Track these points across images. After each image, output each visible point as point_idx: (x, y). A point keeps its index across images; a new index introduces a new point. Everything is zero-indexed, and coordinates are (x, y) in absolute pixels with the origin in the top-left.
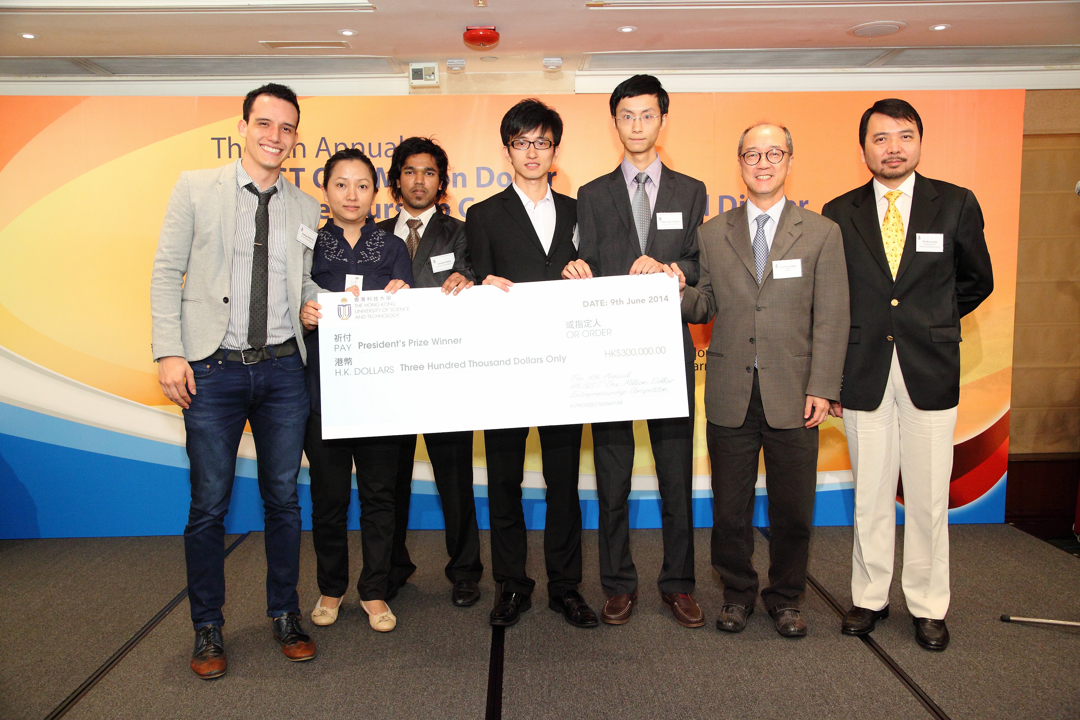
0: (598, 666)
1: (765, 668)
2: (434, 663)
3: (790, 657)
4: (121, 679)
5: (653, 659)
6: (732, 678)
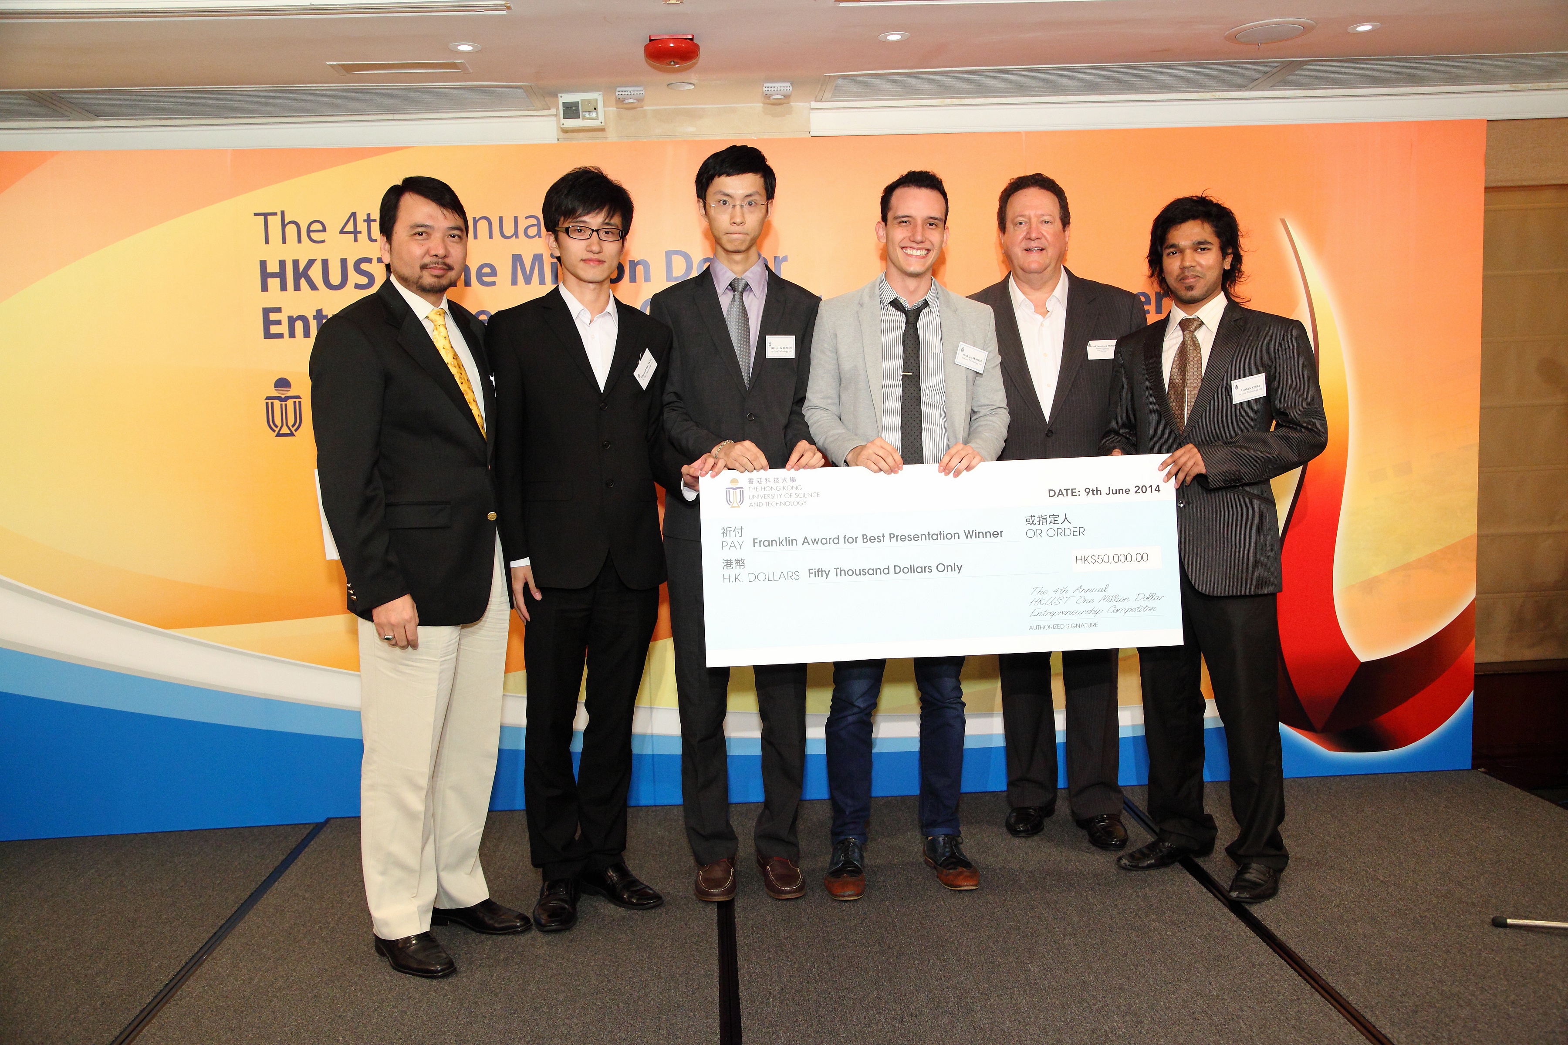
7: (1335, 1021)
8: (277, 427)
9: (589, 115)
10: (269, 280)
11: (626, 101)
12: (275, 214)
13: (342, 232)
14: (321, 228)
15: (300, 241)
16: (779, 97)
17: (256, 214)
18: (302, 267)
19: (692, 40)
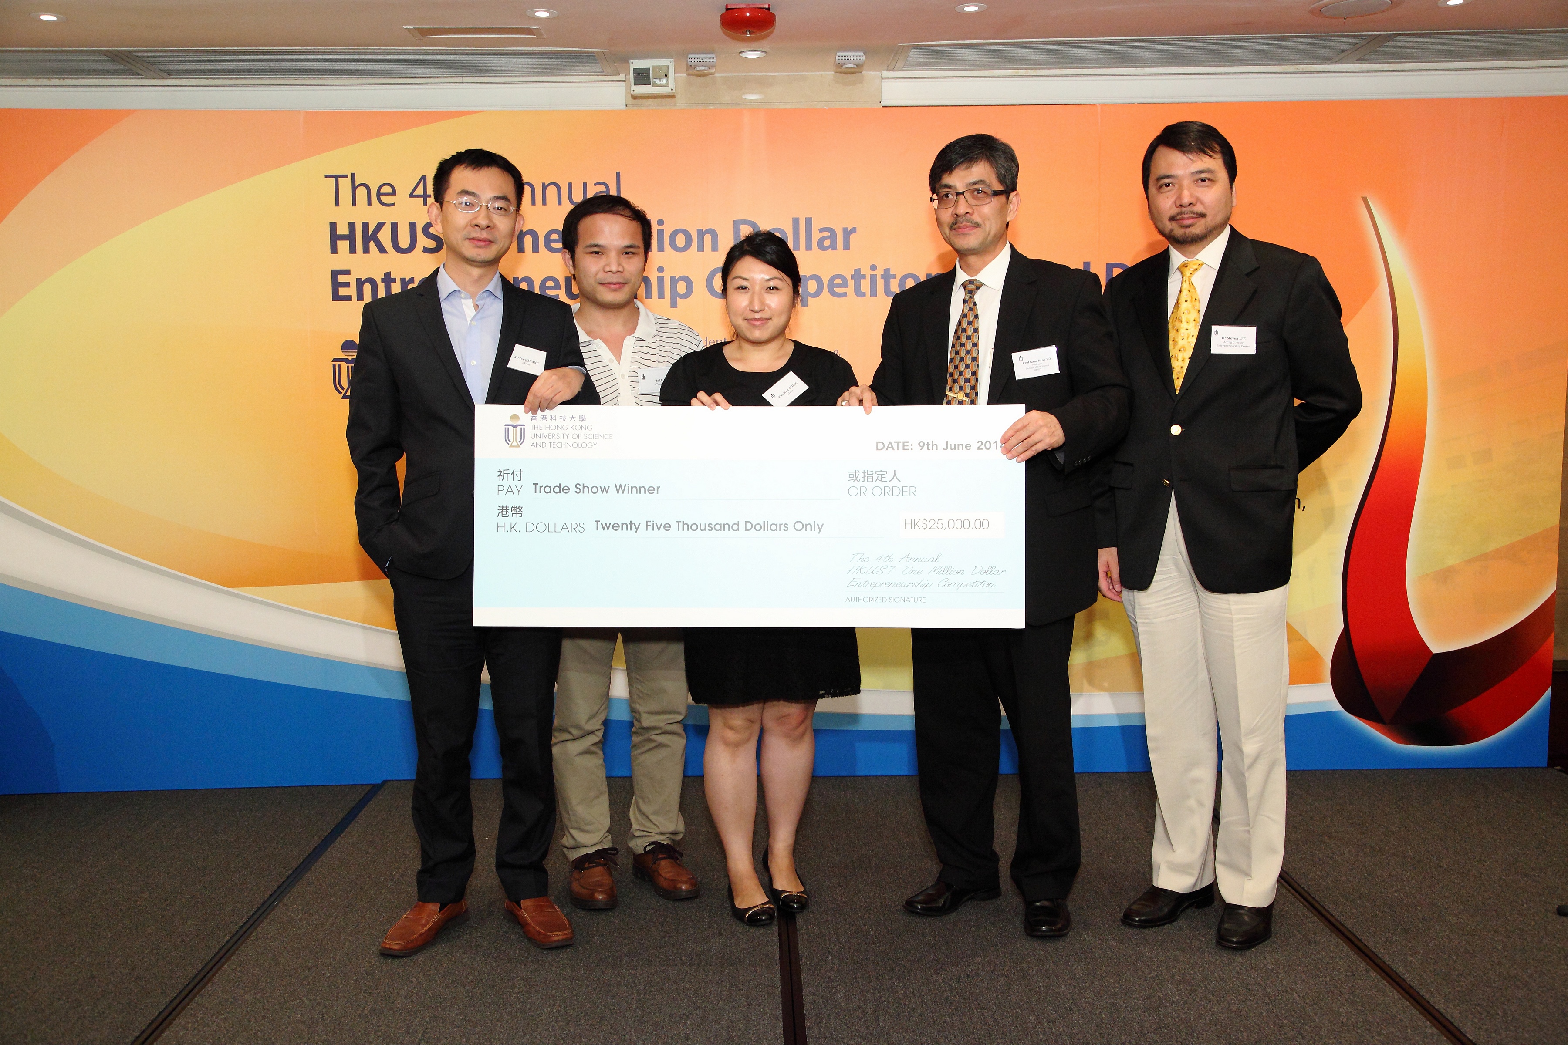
0: (946, 981)
1: (1201, 985)
2: (695, 977)
3: (1237, 968)
4: (220, 1003)
5: (1029, 970)
6: (1153, 999)
7: (1389, 996)
8: (343, 389)
9: (660, 81)
10: (338, 242)
11: (698, 69)
12: (346, 176)
13: (412, 195)
14: (390, 190)
15: (369, 204)
16: (852, 66)
17: (327, 176)
18: (371, 229)
19: (768, 9)
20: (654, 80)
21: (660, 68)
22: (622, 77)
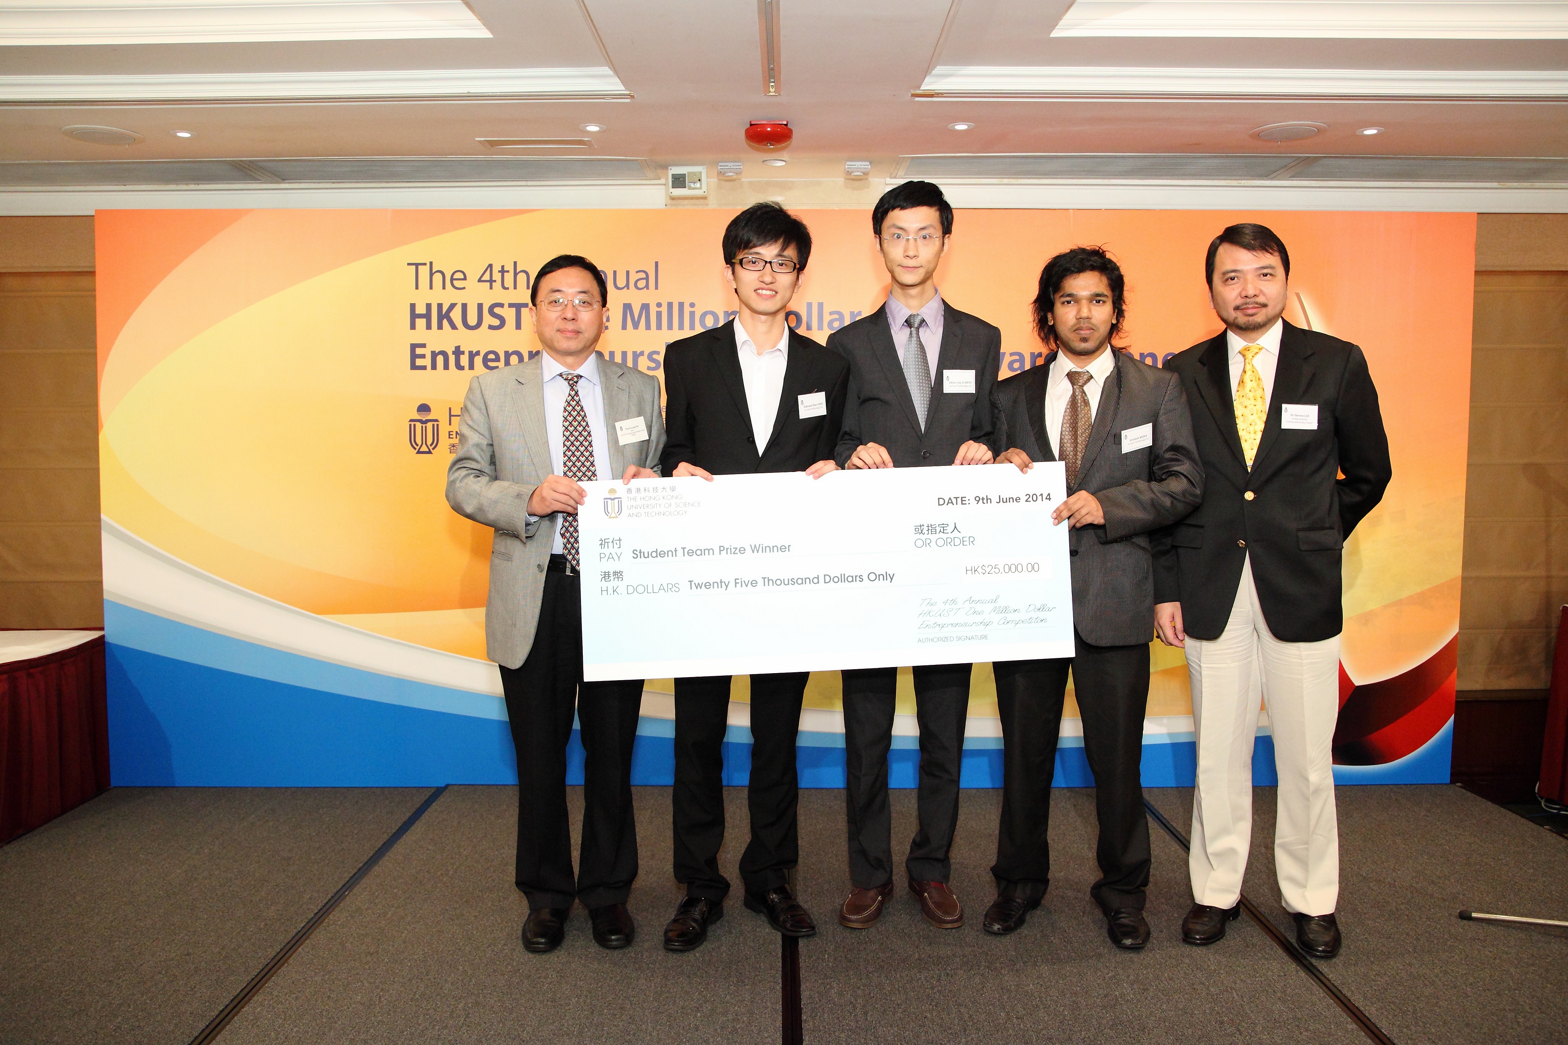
9: (694, 185)
11: (727, 174)
12: (425, 264)
17: (409, 264)
19: (786, 125)
20: (690, 184)
21: (694, 174)
22: (663, 181)
